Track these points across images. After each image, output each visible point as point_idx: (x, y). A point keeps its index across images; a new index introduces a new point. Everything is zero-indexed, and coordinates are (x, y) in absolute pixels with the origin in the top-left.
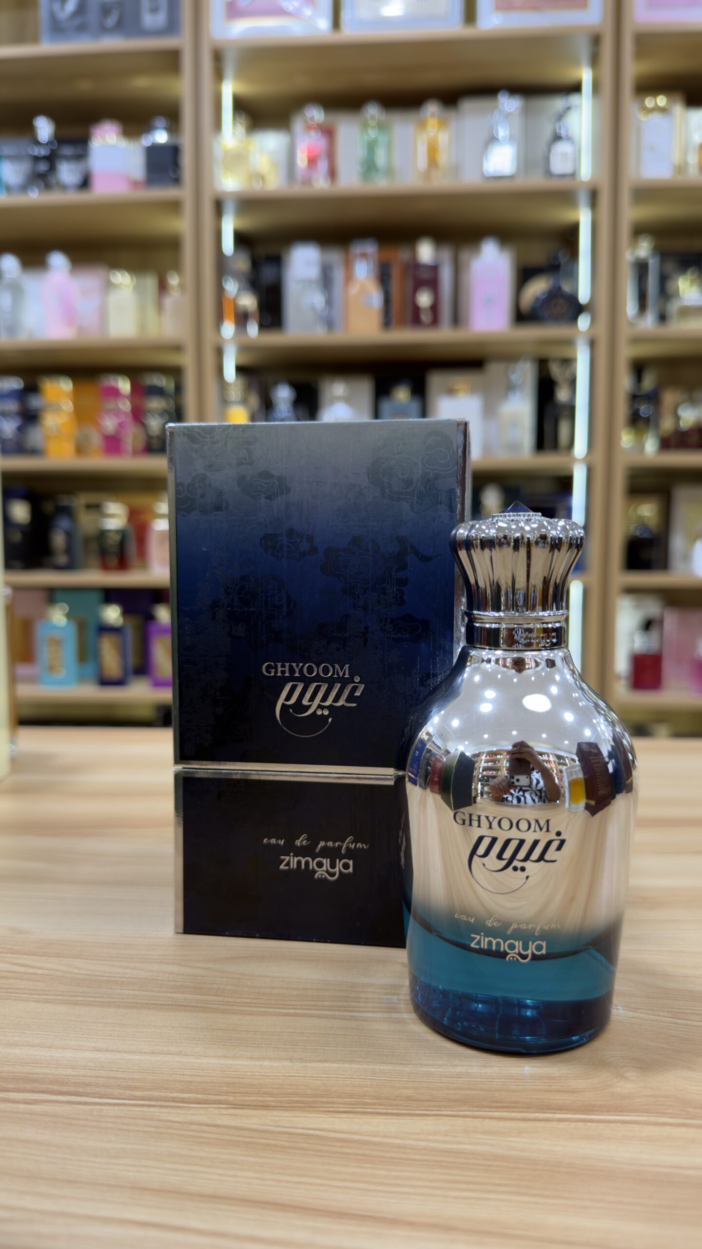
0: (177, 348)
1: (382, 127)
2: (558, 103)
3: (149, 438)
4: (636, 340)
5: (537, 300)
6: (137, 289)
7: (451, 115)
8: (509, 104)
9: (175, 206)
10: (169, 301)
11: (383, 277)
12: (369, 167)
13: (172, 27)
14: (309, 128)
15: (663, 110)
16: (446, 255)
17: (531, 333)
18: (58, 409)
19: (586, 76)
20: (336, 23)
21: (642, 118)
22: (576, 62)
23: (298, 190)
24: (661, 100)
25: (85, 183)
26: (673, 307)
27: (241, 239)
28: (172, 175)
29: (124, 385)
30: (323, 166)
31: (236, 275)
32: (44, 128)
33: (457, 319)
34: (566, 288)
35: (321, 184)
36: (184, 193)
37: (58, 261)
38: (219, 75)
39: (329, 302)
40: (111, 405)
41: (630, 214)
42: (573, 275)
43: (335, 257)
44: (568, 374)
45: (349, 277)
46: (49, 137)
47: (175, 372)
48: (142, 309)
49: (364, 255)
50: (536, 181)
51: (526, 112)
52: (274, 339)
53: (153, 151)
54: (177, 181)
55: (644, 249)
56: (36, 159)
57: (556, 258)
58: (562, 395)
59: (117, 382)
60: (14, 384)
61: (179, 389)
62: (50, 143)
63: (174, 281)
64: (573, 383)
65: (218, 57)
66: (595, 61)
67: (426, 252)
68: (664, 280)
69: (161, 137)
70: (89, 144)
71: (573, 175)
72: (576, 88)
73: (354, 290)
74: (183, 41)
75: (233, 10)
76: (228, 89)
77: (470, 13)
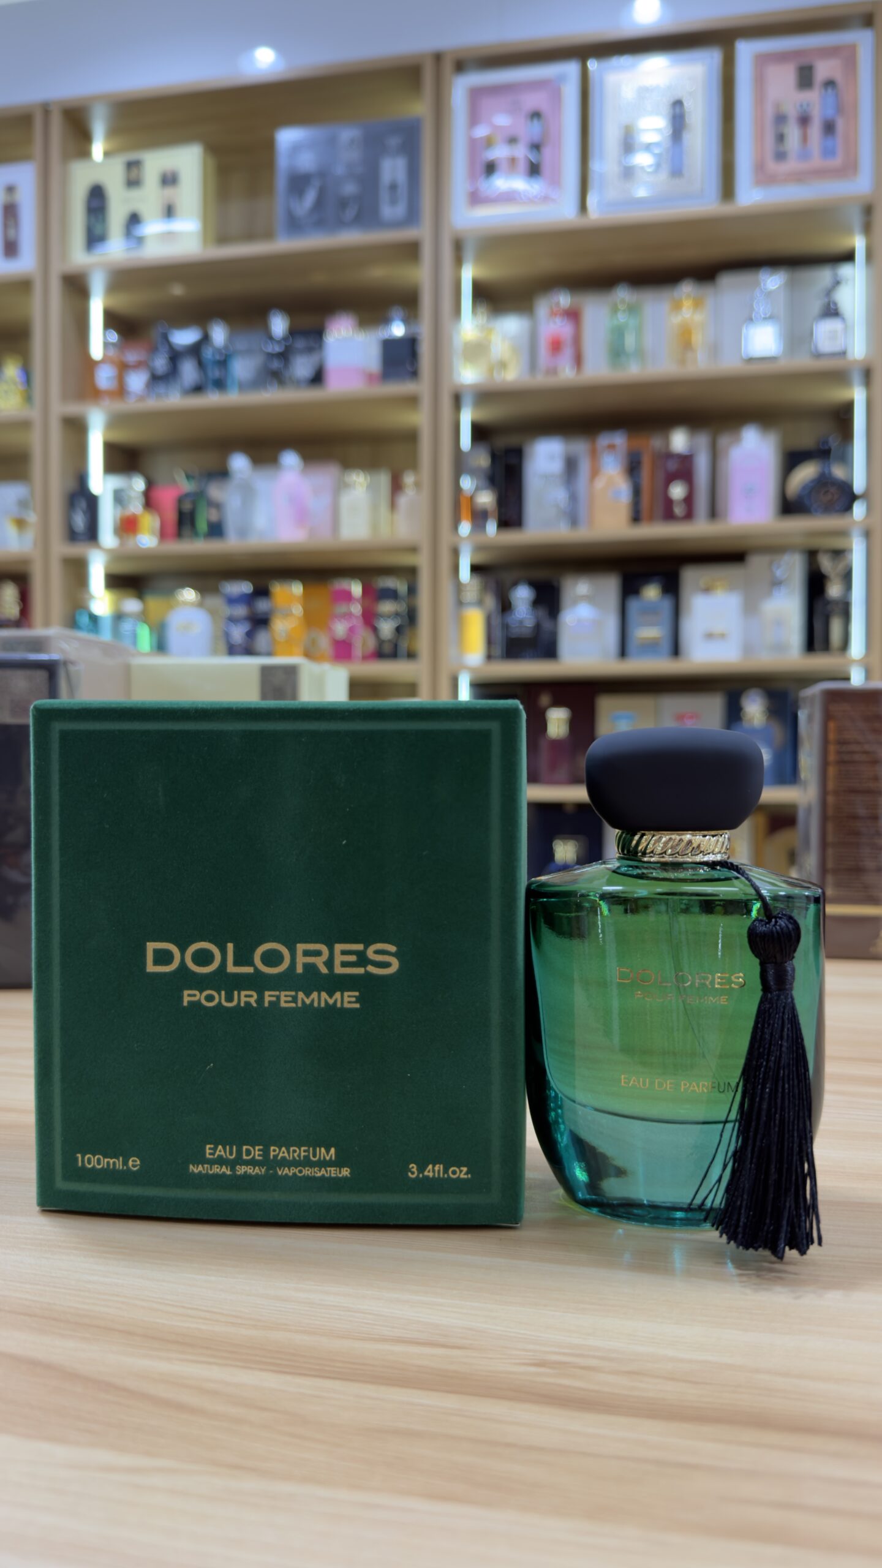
0: (413, 549)
1: (633, 309)
3: (381, 642)
5: (804, 488)
6: (370, 487)
7: (707, 292)
8: (773, 281)
9: (412, 401)
10: (405, 500)
11: (633, 468)
12: (617, 353)
13: (412, 216)
14: (553, 314)
16: (703, 440)
17: (798, 525)
18: (288, 614)
19: (859, 245)
20: (583, 207)
22: (847, 230)
23: (541, 380)
25: (318, 378)
27: (480, 432)
28: (410, 369)
29: (356, 589)
30: (568, 352)
31: (472, 472)
32: (279, 325)
33: (714, 511)
35: (567, 374)
36: (422, 387)
37: (290, 459)
38: (459, 261)
39: (573, 498)
40: (342, 608)
42: (846, 459)
43: (580, 447)
44: (841, 566)
45: (595, 472)
46: (283, 332)
47: (410, 573)
48: (375, 507)
49: (611, 447)
50: (803, 362)
51: (791, 285)
52: (512, 537)
53: (390, 347)
54: (414, 374)
56: (271, 356)
57: (826, 442)
58: (834, 591)
59: (350, 586)
60: (245, 587)
61: (412, 590)
62: (285, 339)
63: (409, 479)
64: (847, 577)
65: (458, 247)
66: (867, 229)
67: (679, 441)
69: (398, 330)
70: (324, 339)
71: (843, 354)
72: (848, 257)
73: (600, 483)
74: (423, 232)
75: (476, 199)
76: (468, 275)
77: (728, 189)
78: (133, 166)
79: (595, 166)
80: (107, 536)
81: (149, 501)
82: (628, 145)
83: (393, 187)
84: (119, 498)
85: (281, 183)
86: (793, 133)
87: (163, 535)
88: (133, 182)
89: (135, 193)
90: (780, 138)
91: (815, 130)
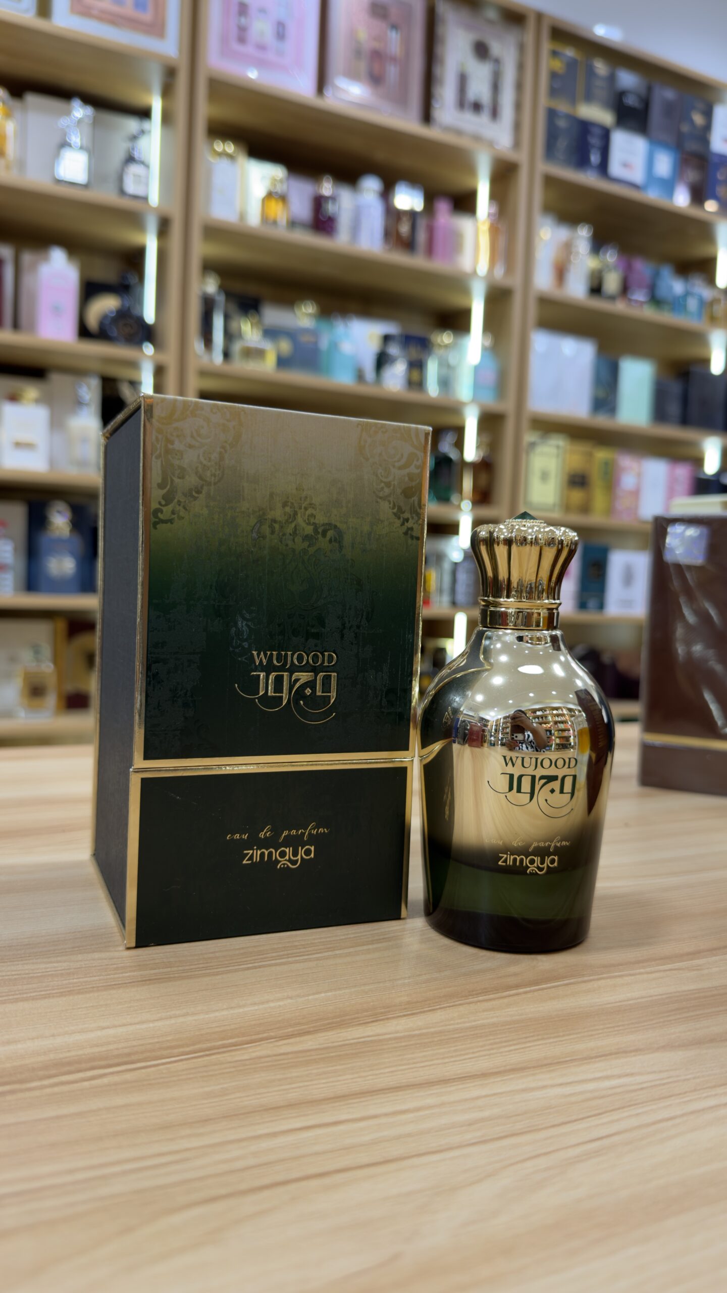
2: (132, 124)
4: (204, 373)
5: (104, 318)
7: (16, 106)
8: (80, 111)
15: (231, 157)
16: (9, 253)
19: (157, 106)
21: (211, 159)
22: (148, 89)
24: (230, 148)
26: (237, 347)
33: (19, 323)
34: (133, 308)
41: (200, 249)
50: (106, 195)
51: (95, 123)
55: (211, 286)
57: (125, 278)
66: (167, 91)
68: (227, 318)
71: (145, 199)
72: (145, 113)
77: (44, 6)
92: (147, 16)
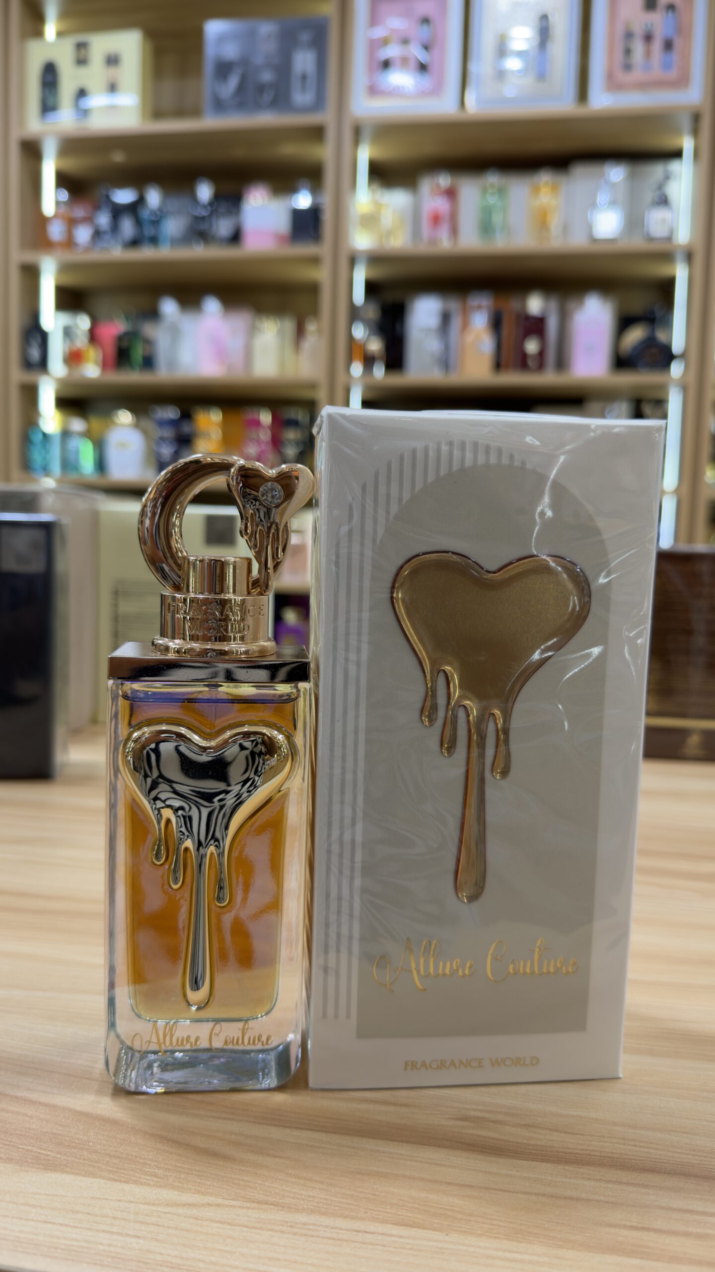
0: (314, 386)
1: (500, 192)
2: (660, 169)
5: (635, 348)
6: (280, 332)
7: (562, 180)
8: (616, 173)
10: (307, 344)
11: (496, 324)
12: (486, 228)
13: (319, 103)
14: (434, 193)
16: (553, 306)
17: (628, 379)
18: (207, 436)
19: (687, 145)
20: (462, 102)
22: (678, 132)
23: (423, 248)
25: (236, 237)
27: (371, 288)
28: (314, 233)
29: (266, 418)
30: (446, 225)
31: (366, 322)
32: (205, 192)
33: (562, 363)
34: (661, 336)
35: (445, 244)
36: (324, 249)
37: (212, 306)
38: (357, 142)
39: (447, 348)
40: (253, 434)
42: (668, 326)
43: (454, 305)
44: (659, 414)
45: (465, 325)
46: (208, 198)
47: (309, 405)
48: (282, 349)
49: (480, 307)
50: (637, 243)
51: (632, 177)
52: (397, 379)
53: (297, 216)
54: (318, 238)
56: (197, 218)
57: (652, 309)
59: (260, 414)
60: (171, 413)
61: (312, 421)
62: (211, 204)
63: (311, 327)
65: (357, 131)
66: (695, 132)
67: (535, 304)
69: (303, 200)
70: (242, 204)
71: (669, 239)
72: (677, 154)
73: (470, 338)
74: (326, 117)
75: (373, 91)
76: (364, 155)
77: (583, 94)
78: (81, 46)
79: (473, 67)
80: (57, 366)
81: (93, 337)
82: (502, 51)
83: (304, 77)
84: (68, 332)
85: (209, 68)
86: (638, 48)
87: (105, 366)
88: (81, 61)
89: (83, 71)
90: (628, 52)
91: (657, 46)
92: (673, 74)
